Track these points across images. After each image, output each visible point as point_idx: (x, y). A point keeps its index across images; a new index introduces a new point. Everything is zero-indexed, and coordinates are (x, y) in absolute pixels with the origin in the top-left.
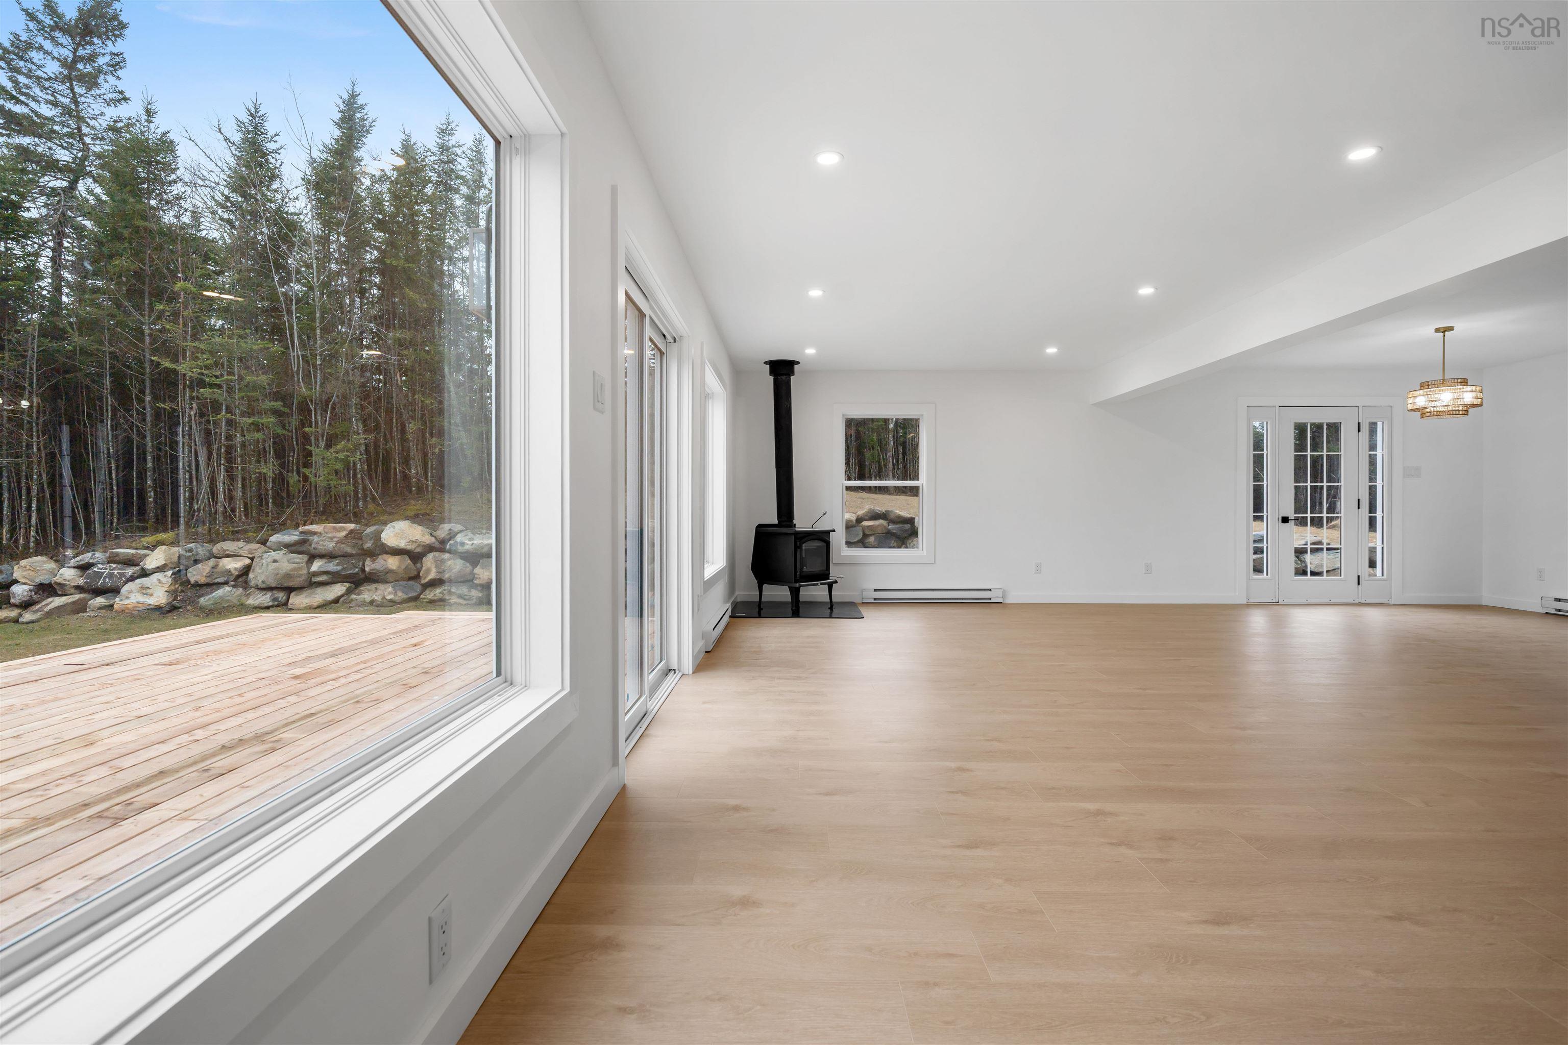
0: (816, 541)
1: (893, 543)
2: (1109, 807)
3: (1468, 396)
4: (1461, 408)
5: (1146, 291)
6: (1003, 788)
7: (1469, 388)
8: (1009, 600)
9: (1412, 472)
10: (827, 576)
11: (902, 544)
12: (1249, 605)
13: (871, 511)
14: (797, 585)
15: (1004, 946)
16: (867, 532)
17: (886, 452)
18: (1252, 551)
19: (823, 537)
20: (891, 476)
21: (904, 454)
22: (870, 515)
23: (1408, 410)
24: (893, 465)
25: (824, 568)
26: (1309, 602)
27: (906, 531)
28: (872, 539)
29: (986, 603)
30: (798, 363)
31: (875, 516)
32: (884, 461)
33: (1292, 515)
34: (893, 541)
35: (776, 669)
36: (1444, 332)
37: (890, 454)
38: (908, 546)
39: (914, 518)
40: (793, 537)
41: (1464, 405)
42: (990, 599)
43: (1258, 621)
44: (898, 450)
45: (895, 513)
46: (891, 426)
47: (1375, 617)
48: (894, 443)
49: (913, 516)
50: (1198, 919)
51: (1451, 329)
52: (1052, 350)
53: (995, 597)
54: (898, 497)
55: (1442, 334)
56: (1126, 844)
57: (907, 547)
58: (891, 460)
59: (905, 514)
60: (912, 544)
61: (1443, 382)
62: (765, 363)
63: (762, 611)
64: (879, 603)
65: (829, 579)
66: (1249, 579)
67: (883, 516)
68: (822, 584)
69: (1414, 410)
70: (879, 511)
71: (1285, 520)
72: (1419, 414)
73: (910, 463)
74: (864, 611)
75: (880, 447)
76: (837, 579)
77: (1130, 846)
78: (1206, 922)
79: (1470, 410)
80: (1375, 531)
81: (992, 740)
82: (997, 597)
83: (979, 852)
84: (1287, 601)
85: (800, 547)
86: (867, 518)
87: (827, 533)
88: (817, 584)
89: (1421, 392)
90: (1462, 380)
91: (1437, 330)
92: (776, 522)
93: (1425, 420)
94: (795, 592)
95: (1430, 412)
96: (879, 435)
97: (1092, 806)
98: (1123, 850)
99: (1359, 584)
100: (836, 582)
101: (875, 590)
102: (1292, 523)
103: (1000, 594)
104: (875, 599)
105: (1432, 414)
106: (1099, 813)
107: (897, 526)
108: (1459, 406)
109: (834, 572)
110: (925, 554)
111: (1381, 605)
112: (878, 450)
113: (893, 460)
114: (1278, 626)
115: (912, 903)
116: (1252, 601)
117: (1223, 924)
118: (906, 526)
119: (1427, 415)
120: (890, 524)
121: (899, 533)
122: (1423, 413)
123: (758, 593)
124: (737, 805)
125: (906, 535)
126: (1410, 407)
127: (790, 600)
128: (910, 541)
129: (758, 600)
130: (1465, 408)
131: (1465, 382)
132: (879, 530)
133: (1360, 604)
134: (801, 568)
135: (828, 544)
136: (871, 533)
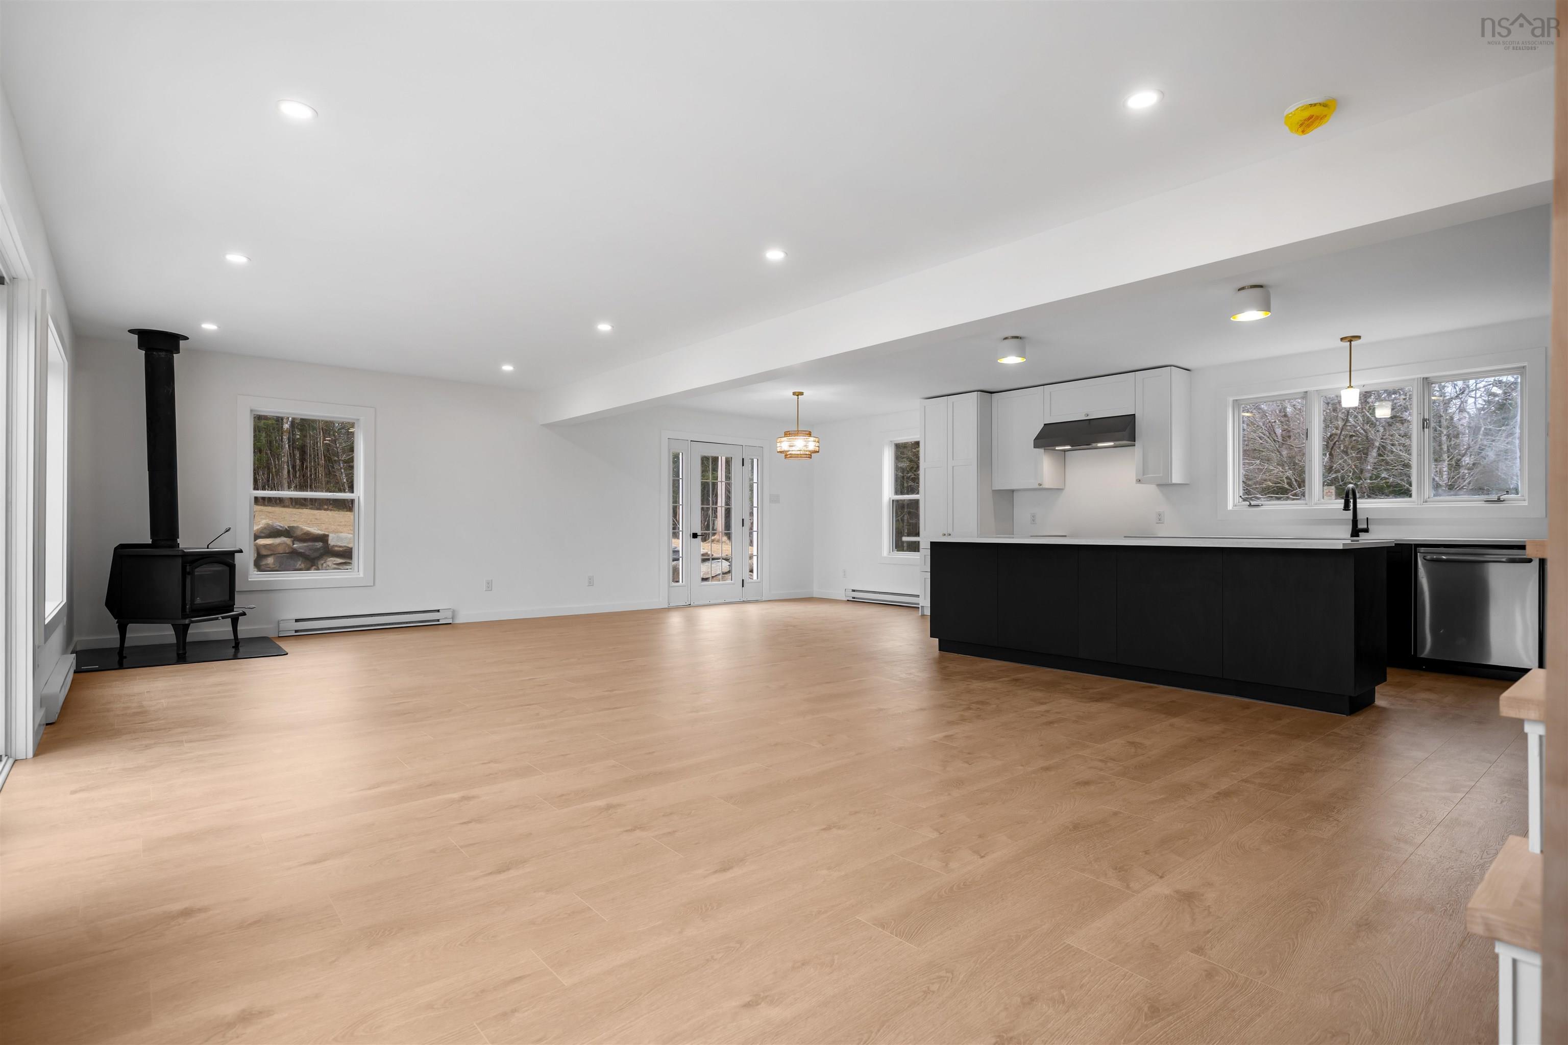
0: (216, 565)
1: (299, 564)
2: (614, 800)
3: (812, 446)
4: (807, 453)
5: (604, 327)
6: (515, 807)
7: (812, 439)
8: (460, 619)
9: (775, 499)
10: (230, 608)
11: (312, 566)
12: (669, 609)
13: (267, 527)
14: (187, 621)
15: (566, 950)
16: (264, 552)
17: (278, 457)
18: (671, 560)
19: (226, 560)
20: (286, 485)
21: (303, 460)
22: (267, 532)
23: (778, 452)
24: (289, 472)
25: (227, 598)
26: (711, 603)
27: (318, 549)
28: (270, 560)
29: (434, 625)
30: (186, 338)
31: (274, 533)
32: (276, 468)
33: (699, 533)
34: (300, 563)
35: (180, 730)
36: (798, 395)
37: (285, 459)
38: (320, 567)
39: (328, 536)
40: (180, 561)
41: (809, 451)
42: (438, 620)
43: (675, 620)
44: (294, 456)
45: (302, 529)
46: (286, 426)
47: (753, 611)
48: (289, 446)
49: (327, 533)
50: (710, 872)
51: (802, 394)
52: (508, 368)
53: (443, 617)
54: (300, 510)
55: (796, 397)
56: (639, 828)
57: (318, 569)
58: (286, 466)
59: (315, 530)
60: (324, 565)
61: (797, 433)
62: (131, 331)
63: (125, 660)
64: (301, 635)
65: (233, 611)
66: (669, 586)
67: (287, 532)
68: (223, 618)
69: (781, 452)
70: (281, 527)
71: (695, 536)
72: (784, 455)
73: (311, 471)
74: (284, 645)
75: (270, 450)
76: (246, 611)
77: (642, 828)
78: (716, 872)
79: (812, 454)
80: (753, 546)
81: (489, 763)
82: (446, 618)
83: (513, 873)
84: (696, 603)
85: (191, 573)
86: (263, 535)
87: (232, 554)
88: (217, 619)
89: (785, 439)
90: (807, 433)
91: (794, 394)
92: (150, 541)
93: (787, 460)
94: (181, 631)
95: (791, 454)
96: (268, 435)
97: (601, 803)
98: (638, 833)
99: (743, 586)
100: (244, 614)
101: (297, 621)
102: (699, 538)
103: (449, 614)
104: (296, 631)
105: (792, 456)
106: (609, 807)
107: (305, 544)
108: (807, 451)
109: (240, 603)
110: (361, 575)
111: (756, 601)
112: (267, 454)
113: (288, 466)
114: (691, 623)
115: (460, 945)
116: (672, 605)
117: (728, 869)
118: (317, 544)
119: (788, 456)
120: (295, 542)
121: (307, 553)
122: (786, 455)
123: (118, 636)
124: (186, 909)
125: (316, 554)
126: (779, 449)
127: (175, 641)
128: (322, 562)
129: (118, 645)
130: (810, 453)
131: (810, 434)
132: (280, 550)
133: (744, 602)
134: (193, 600)
135: (232, 567)
136: (269, 553)
